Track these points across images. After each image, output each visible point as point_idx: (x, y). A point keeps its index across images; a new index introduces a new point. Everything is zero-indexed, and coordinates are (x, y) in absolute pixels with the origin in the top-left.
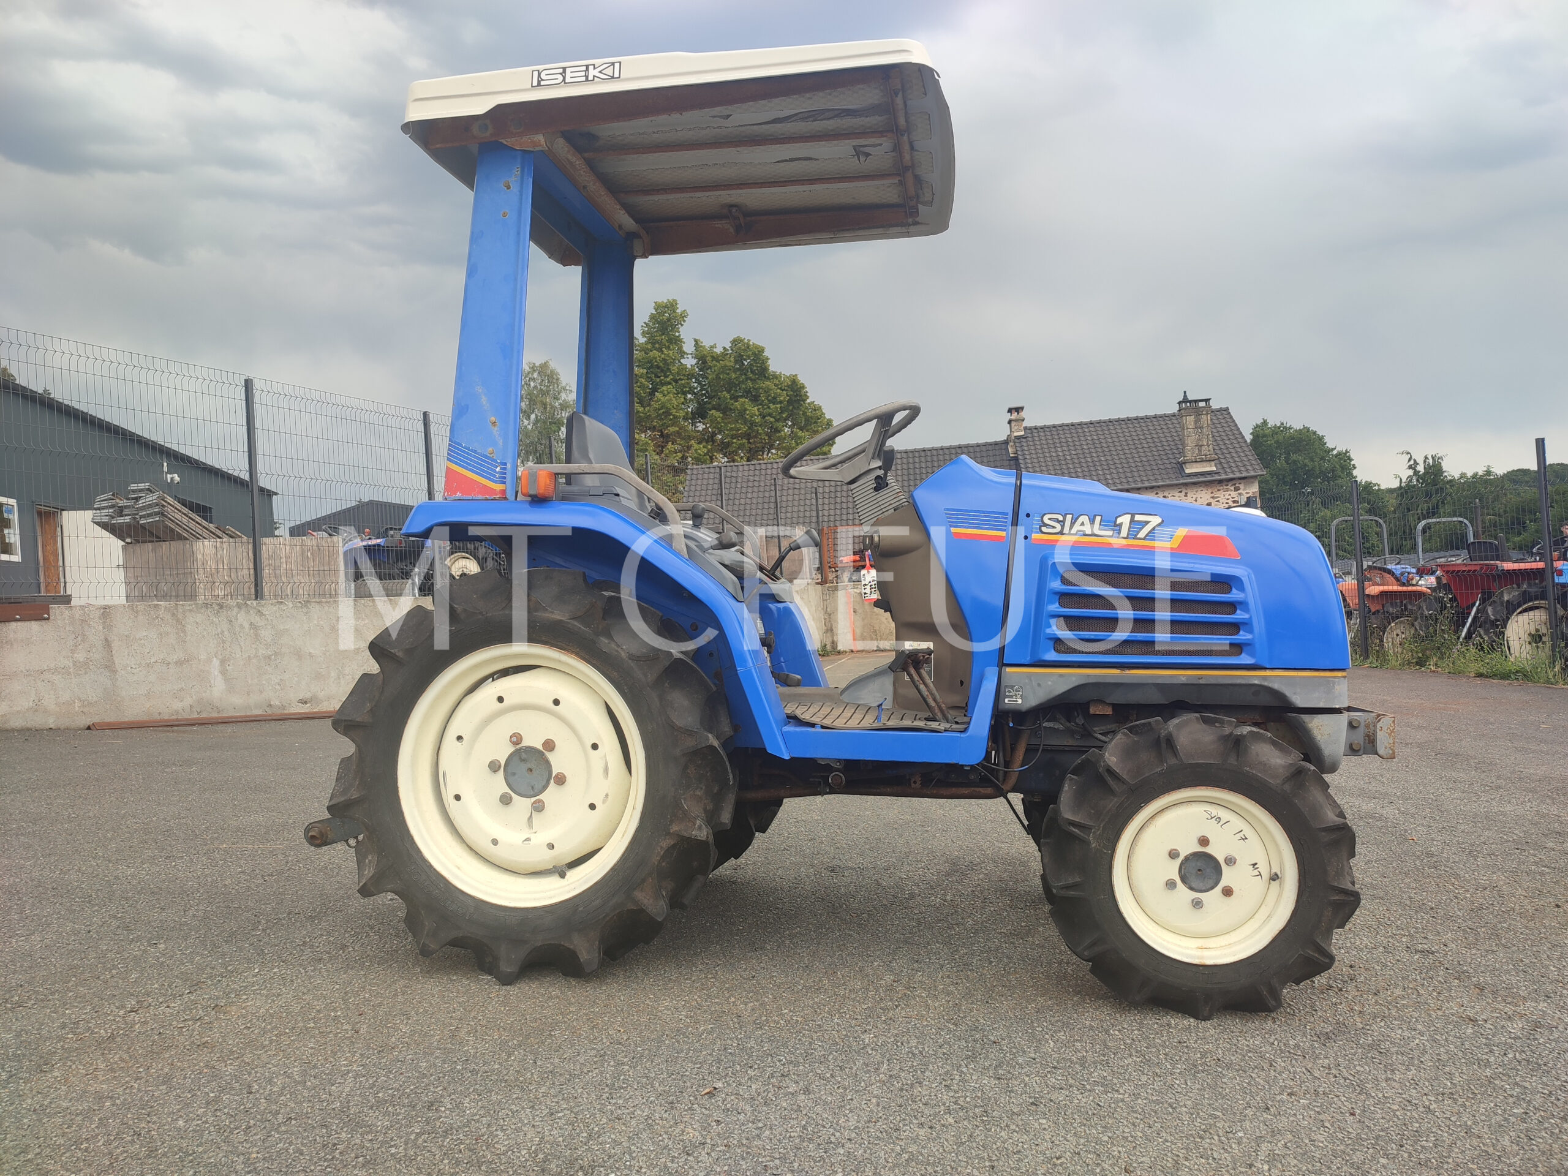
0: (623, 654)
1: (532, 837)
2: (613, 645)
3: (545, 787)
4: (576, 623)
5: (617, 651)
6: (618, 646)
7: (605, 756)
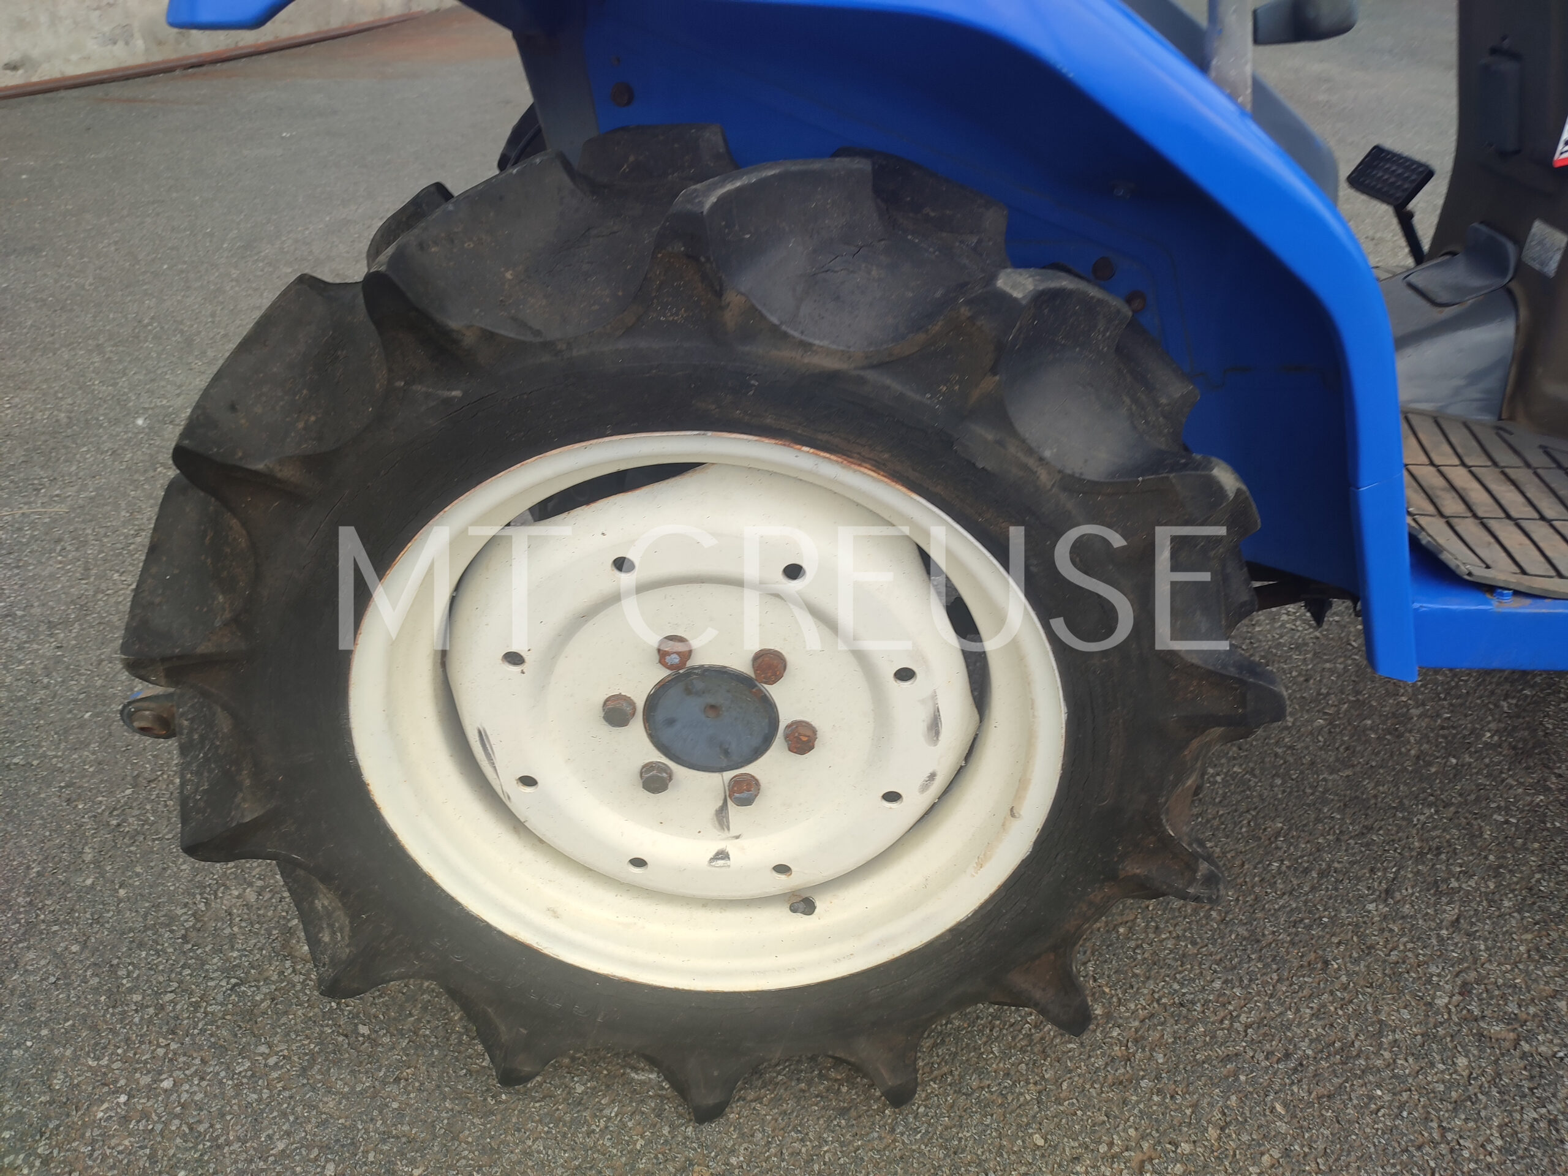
0: (1044, 477)
1: (731, 847)
2: (1012, 449)
3: (757, 752)
4: (888, 381)
5: (1025, 467)
6: (1030, 451)
7: (934, 696)
